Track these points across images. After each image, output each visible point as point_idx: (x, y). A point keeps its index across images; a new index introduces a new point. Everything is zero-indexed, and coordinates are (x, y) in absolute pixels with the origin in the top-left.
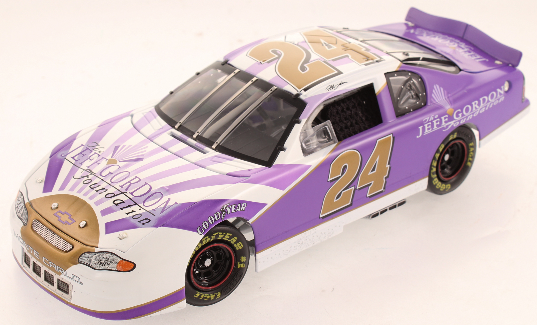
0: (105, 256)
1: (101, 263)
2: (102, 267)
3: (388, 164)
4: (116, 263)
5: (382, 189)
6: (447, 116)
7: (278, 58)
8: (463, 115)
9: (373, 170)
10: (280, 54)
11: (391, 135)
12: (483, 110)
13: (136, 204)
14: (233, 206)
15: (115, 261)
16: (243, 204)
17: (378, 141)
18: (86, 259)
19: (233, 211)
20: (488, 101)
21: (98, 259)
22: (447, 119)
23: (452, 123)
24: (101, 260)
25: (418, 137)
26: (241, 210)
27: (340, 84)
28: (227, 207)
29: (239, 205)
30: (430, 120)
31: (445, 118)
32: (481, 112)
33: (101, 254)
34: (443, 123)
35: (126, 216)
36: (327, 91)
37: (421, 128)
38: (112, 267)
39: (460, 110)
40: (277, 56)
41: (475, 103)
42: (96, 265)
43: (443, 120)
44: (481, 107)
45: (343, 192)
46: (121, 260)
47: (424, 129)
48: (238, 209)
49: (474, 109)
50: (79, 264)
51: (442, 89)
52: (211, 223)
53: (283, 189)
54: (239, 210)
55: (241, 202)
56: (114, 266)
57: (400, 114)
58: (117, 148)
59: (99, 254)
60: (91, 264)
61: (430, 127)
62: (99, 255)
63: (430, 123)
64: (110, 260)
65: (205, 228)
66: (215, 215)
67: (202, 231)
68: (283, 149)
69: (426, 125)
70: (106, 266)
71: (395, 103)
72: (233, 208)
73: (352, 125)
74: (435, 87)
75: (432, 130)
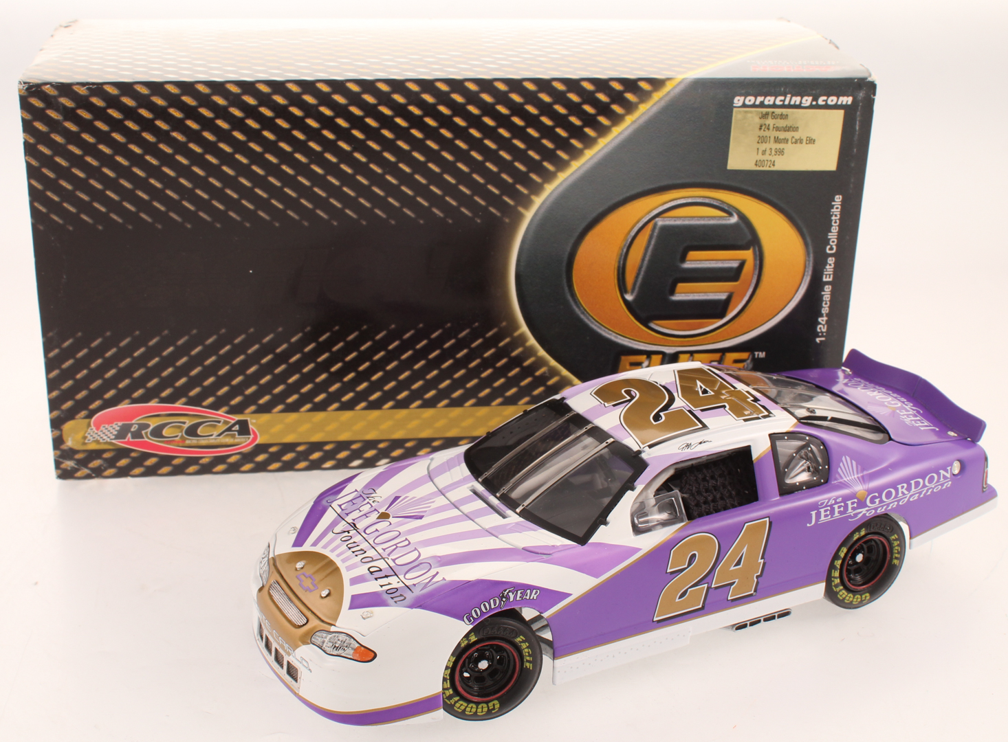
0: (341, 639)
1: (335, 646)
2: (335, 652)
3: (761, 559)
4: (352, 648)
5: (752, 592)
6: (856, 500)
7: (629, 401)
8: (881, 501)
9: (738, 563)
10: (634, 395)
11: (767, 519)
12: (916, 497)
13: (396, 575)
14: (519, 592)
15: (352, 646)
16: (534, 591)
17: (746, 525)
18: (319, 639)
19: (518, 599)
20: (924, 486)
21: (332, 640)
22: (855, 505)
23: (864, 510)
24: (336, 643)
25: (808, 525)
26: (531, 598)
27: (700, 443)
28: (509, 592)
29: (529, 591)
30: (829, 504)
31: (853, 503)
32: (911, 500)
33: (337, 635)
34: (850, 510)
35: (380, 589)
36: (680, 451)
37: (813, 513)
38: (347, 654)
39: (877, 494)
40: (629, 398)
41: (903, 487)
42: (329, 649)
43: (850, 506)
44: (912, 493)
45: (689, 590)
46: (358, 645)
47: (818, 515)
48: (527, 596)
49: (900, 494)
50: (311, 645)
51: (854, 463)
52: (484, 611)
53: (597, 576)
54: (528, 598)
55: (532, 588)
56: (349, 652)
57: (787, 491)
58: (397, 498)
59: (334, 634)
60: (324, 646)
61: (828, 513)
62: (335, 636)
63: (829, 508)
64: (345, 644)
65: (475, 617)
66: (492, 601)
67: (470, 621)
68: (605, 523)
69: (822, 510)
70: (340, 652)
71: (781, 475)
72: (519, 595)
73: (714, 500)
74: (843, 459)
75: (831, 517)
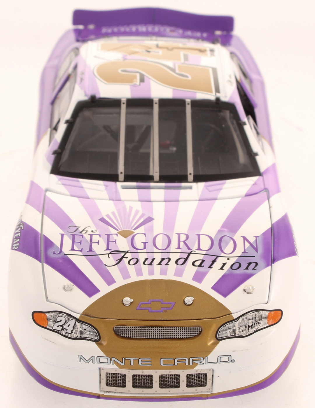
0: (250, 317)
1: (249, 327)
2: (252, 331)
4: (265, 318)
13: (218, 256)
15: (263, 316)
18: (228, 331)
21: (242, 324)
24: (247, 323)
33: (244, 317)
35: (222, 273)
38: (263, 325)
42: (244, 332)
46: (268, 312)
50: (221, 341)
56: (264, 322)
59: (241, 319)
60: (237, 333)
62: (243, 319)
64: (257, 319)
70: (257, 327)
